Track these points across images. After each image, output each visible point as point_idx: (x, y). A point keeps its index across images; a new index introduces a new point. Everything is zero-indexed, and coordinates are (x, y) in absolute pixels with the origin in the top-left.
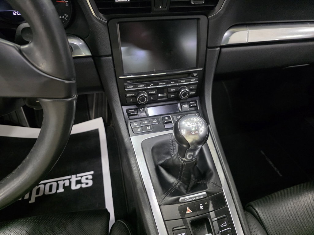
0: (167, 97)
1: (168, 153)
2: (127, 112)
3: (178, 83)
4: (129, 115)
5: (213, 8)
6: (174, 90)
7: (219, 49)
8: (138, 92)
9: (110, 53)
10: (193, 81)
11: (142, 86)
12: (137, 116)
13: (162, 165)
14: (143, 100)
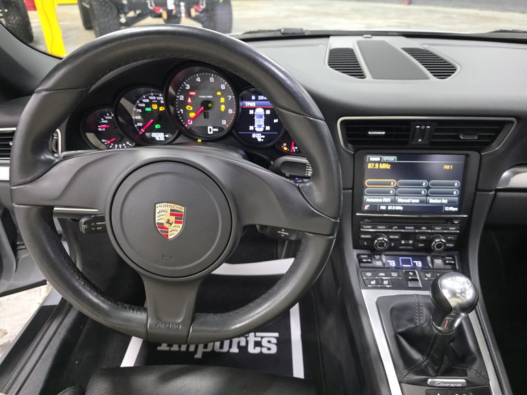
0: (412, 245)
1: (411, 320)
2: (358, 257)
3: (431, 229)
4: (360, 261)
5: (488, 144)
6: (424, 238)
7: (493, 193)
8: (376, 235)
9: (351, 186)
10: (452, 229)
11: (382, 227)
12: (370, 265)
13: (402, 334)
14: (381, 244)
